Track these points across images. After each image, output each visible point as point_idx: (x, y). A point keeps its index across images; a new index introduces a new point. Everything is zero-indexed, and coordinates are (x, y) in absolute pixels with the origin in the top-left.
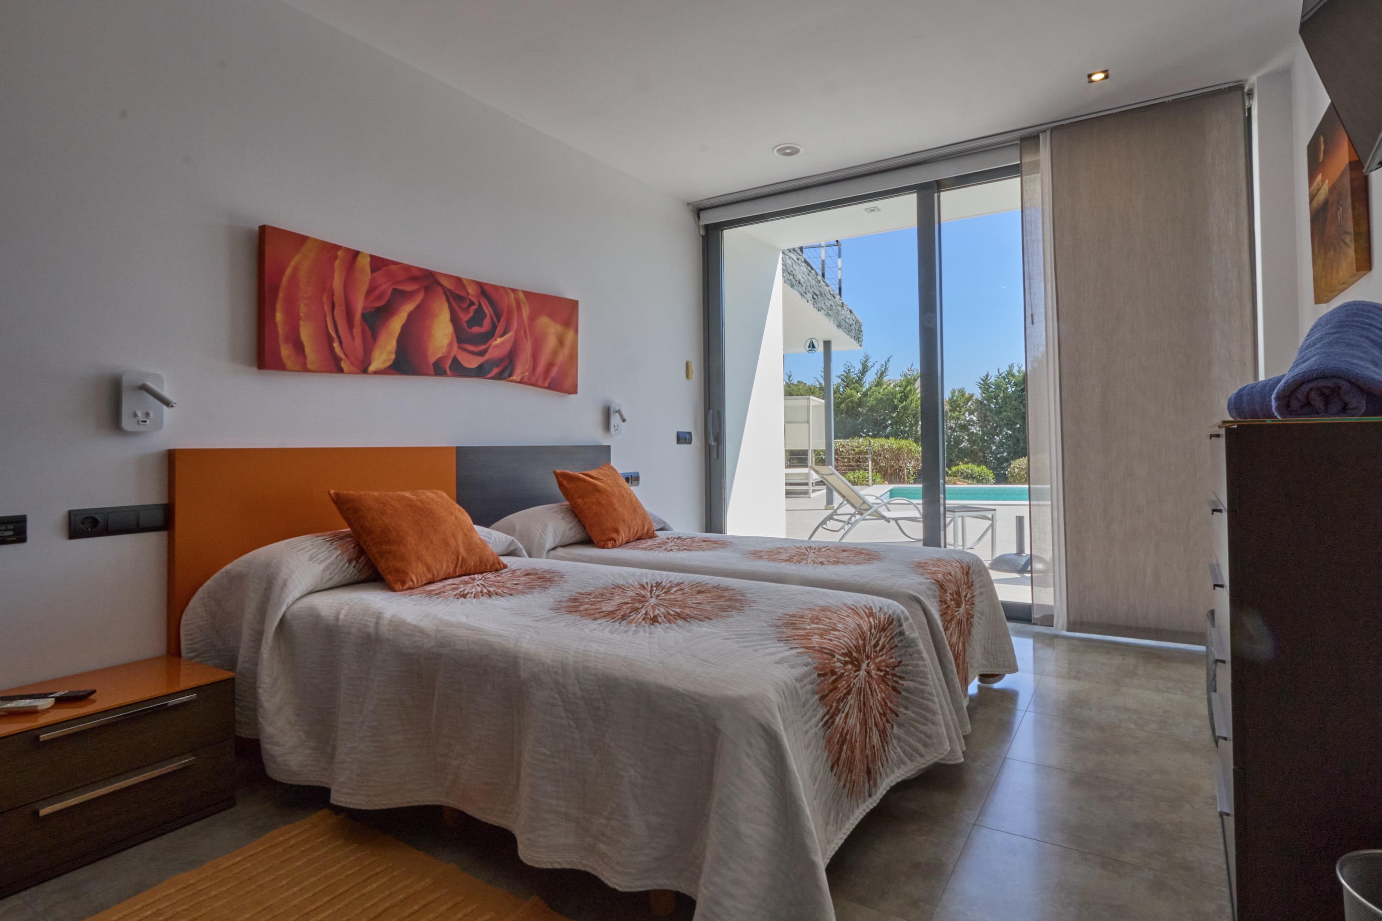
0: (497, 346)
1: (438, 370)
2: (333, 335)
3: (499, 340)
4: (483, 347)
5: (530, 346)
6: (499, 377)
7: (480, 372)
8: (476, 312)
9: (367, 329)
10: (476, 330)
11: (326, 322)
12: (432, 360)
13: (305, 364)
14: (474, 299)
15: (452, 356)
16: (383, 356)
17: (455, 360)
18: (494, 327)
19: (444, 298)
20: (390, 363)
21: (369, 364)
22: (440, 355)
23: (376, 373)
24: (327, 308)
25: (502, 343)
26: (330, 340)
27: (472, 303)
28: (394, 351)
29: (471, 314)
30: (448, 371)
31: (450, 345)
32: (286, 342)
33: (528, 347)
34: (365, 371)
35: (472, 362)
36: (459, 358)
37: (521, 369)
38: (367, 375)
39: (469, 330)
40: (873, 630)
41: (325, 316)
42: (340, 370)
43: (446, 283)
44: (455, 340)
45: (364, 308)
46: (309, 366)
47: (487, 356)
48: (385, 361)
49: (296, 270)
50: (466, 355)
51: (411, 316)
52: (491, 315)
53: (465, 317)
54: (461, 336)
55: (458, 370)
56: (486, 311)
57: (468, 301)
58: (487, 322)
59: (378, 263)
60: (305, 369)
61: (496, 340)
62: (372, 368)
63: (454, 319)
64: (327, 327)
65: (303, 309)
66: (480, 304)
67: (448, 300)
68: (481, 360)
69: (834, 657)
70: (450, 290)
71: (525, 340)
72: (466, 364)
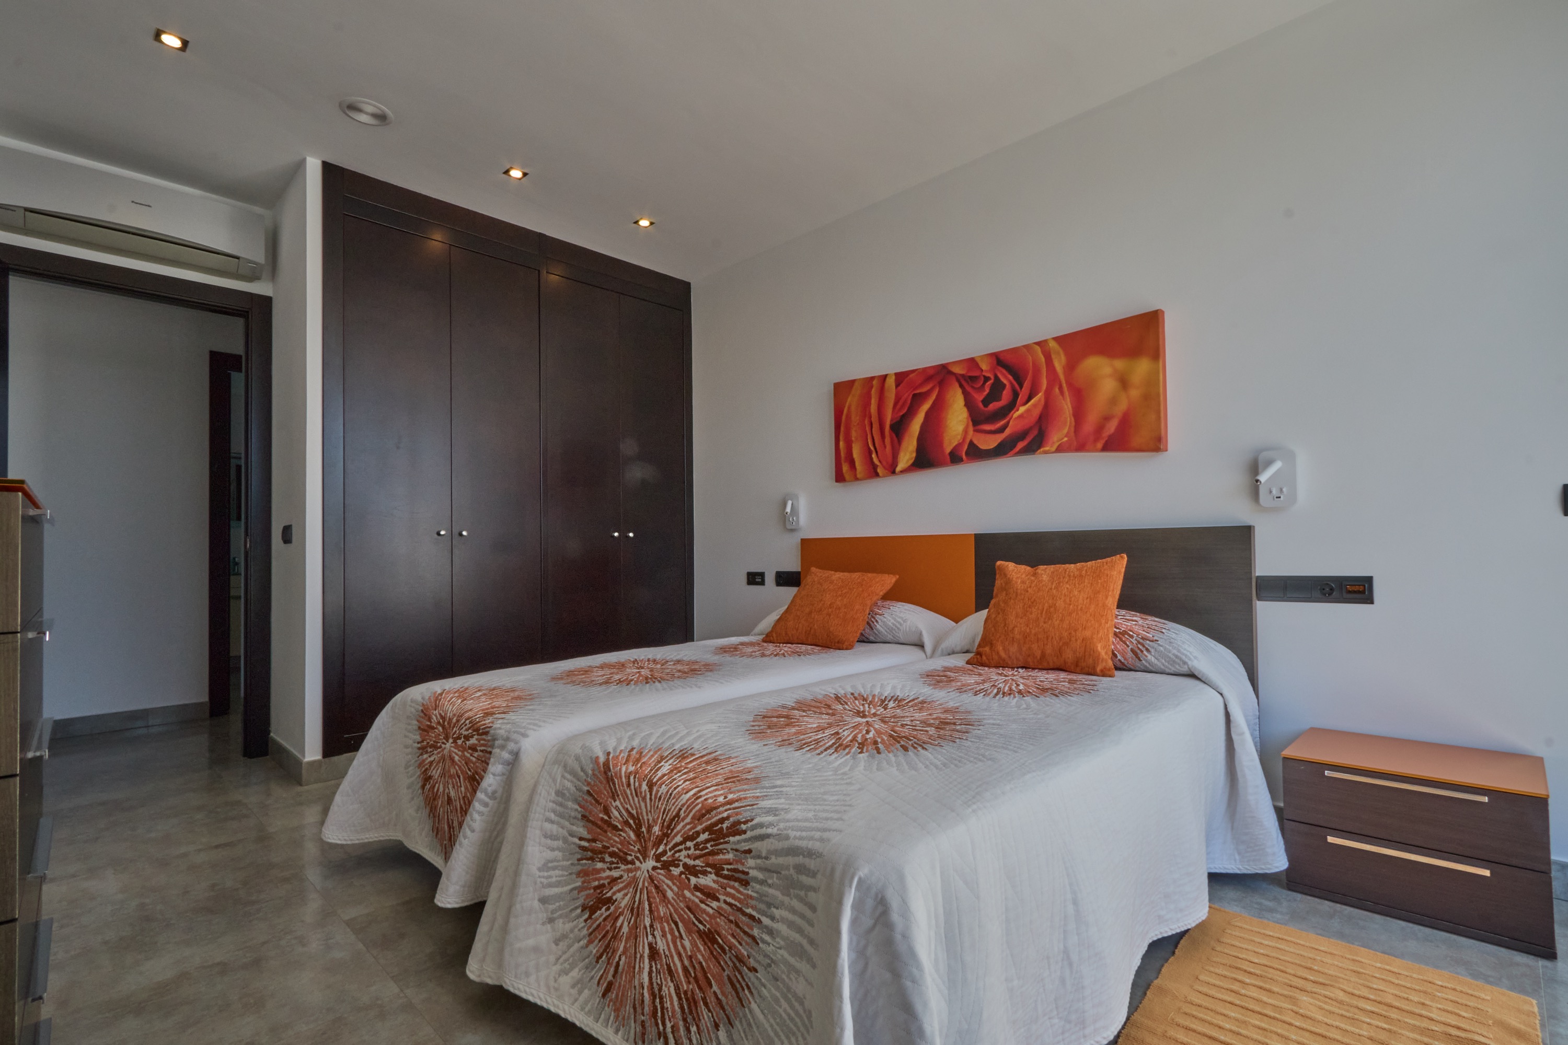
0: (1020, 416)
1: (955, 458)
2: (872, 448)
3: (1022, 409)
4: (1002, 423)
5: (1069, 404)
6: (1031, 449)
7: (1001, 451)
8: (993, 387)
9: (894, 436)
10: (994, 406)
11: (867, 439)
12: (948, 450)
13: (855, 475)
14: (988, 375)
15: (968, 441)
16: (906, 457)
17: (971, 444)
18: (1016, 395)
19: (957, 385)
20: (912, 461)
21: (897, 466)
22: (954, 444)
23: (902, 472)
24: (868, 429)
25: (1028, 411)
26: (870, 452)
27: (987, 379)
28: (915, 450)
29: (987, 391)
30: (964, 457)
31: (966, 431)
32: (845, 462)
33: (1066, 406)
34: (893, 472)
35: (988, 442)
36: (976, 442)
37: (1060, 433)
38: (896, 476)
39: (986, 409)
40: (468, 722)
41: (867, 435)
42: (877, 475)
43: (958, 370)
44: (971, 423)
45: (892, 420)
46: (859, 476)
47: (1008, 432)
48: (908, 461)
49: (849, 408)
50: (982, 436)
51: (927, 414)
52: (1011, 383)
53: (979, 397)
54: (977, 419)
55: (976, 454)
56: (1005, 382)
57: (983, 379)
58: (1006, 395)
59: (901, 377)
60: (856, 479)
61: (1018, 410)
62: (898, 469)
63: (969, 404)
64: (868, 445)
65: (854, 434)
66: (996, 377)
67: (961, 386)
68: (999, 438)
69: (435, 710)
70: (963, 375)
71: (1061, 397)
72: (983, 446)
